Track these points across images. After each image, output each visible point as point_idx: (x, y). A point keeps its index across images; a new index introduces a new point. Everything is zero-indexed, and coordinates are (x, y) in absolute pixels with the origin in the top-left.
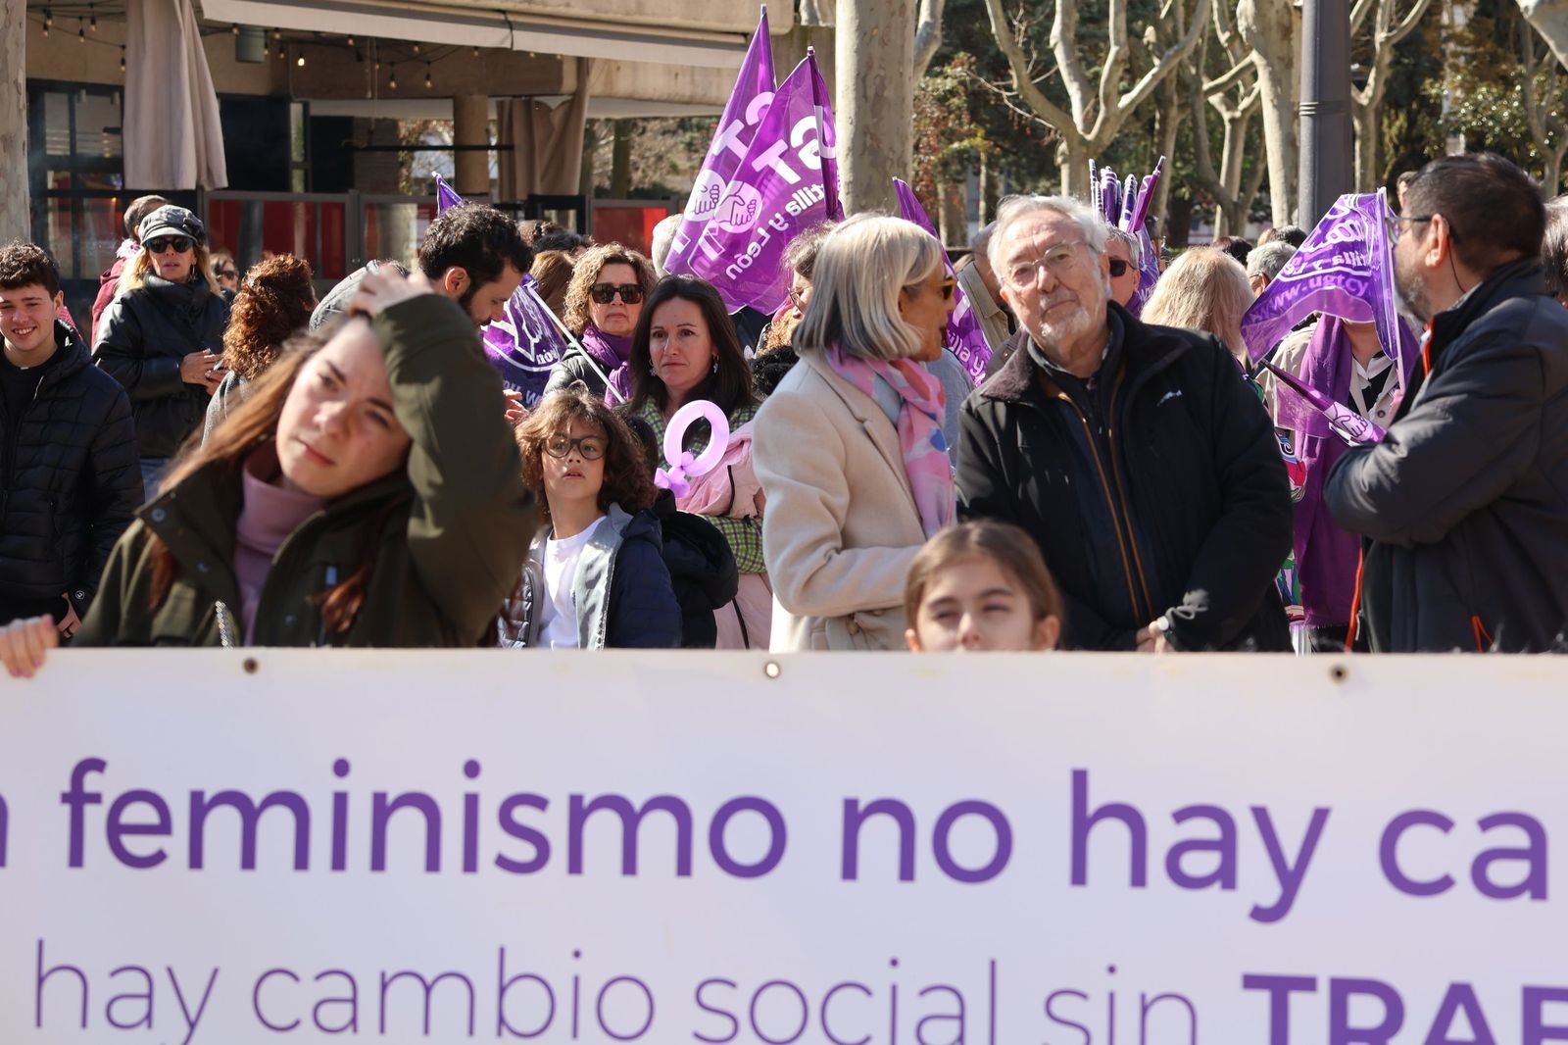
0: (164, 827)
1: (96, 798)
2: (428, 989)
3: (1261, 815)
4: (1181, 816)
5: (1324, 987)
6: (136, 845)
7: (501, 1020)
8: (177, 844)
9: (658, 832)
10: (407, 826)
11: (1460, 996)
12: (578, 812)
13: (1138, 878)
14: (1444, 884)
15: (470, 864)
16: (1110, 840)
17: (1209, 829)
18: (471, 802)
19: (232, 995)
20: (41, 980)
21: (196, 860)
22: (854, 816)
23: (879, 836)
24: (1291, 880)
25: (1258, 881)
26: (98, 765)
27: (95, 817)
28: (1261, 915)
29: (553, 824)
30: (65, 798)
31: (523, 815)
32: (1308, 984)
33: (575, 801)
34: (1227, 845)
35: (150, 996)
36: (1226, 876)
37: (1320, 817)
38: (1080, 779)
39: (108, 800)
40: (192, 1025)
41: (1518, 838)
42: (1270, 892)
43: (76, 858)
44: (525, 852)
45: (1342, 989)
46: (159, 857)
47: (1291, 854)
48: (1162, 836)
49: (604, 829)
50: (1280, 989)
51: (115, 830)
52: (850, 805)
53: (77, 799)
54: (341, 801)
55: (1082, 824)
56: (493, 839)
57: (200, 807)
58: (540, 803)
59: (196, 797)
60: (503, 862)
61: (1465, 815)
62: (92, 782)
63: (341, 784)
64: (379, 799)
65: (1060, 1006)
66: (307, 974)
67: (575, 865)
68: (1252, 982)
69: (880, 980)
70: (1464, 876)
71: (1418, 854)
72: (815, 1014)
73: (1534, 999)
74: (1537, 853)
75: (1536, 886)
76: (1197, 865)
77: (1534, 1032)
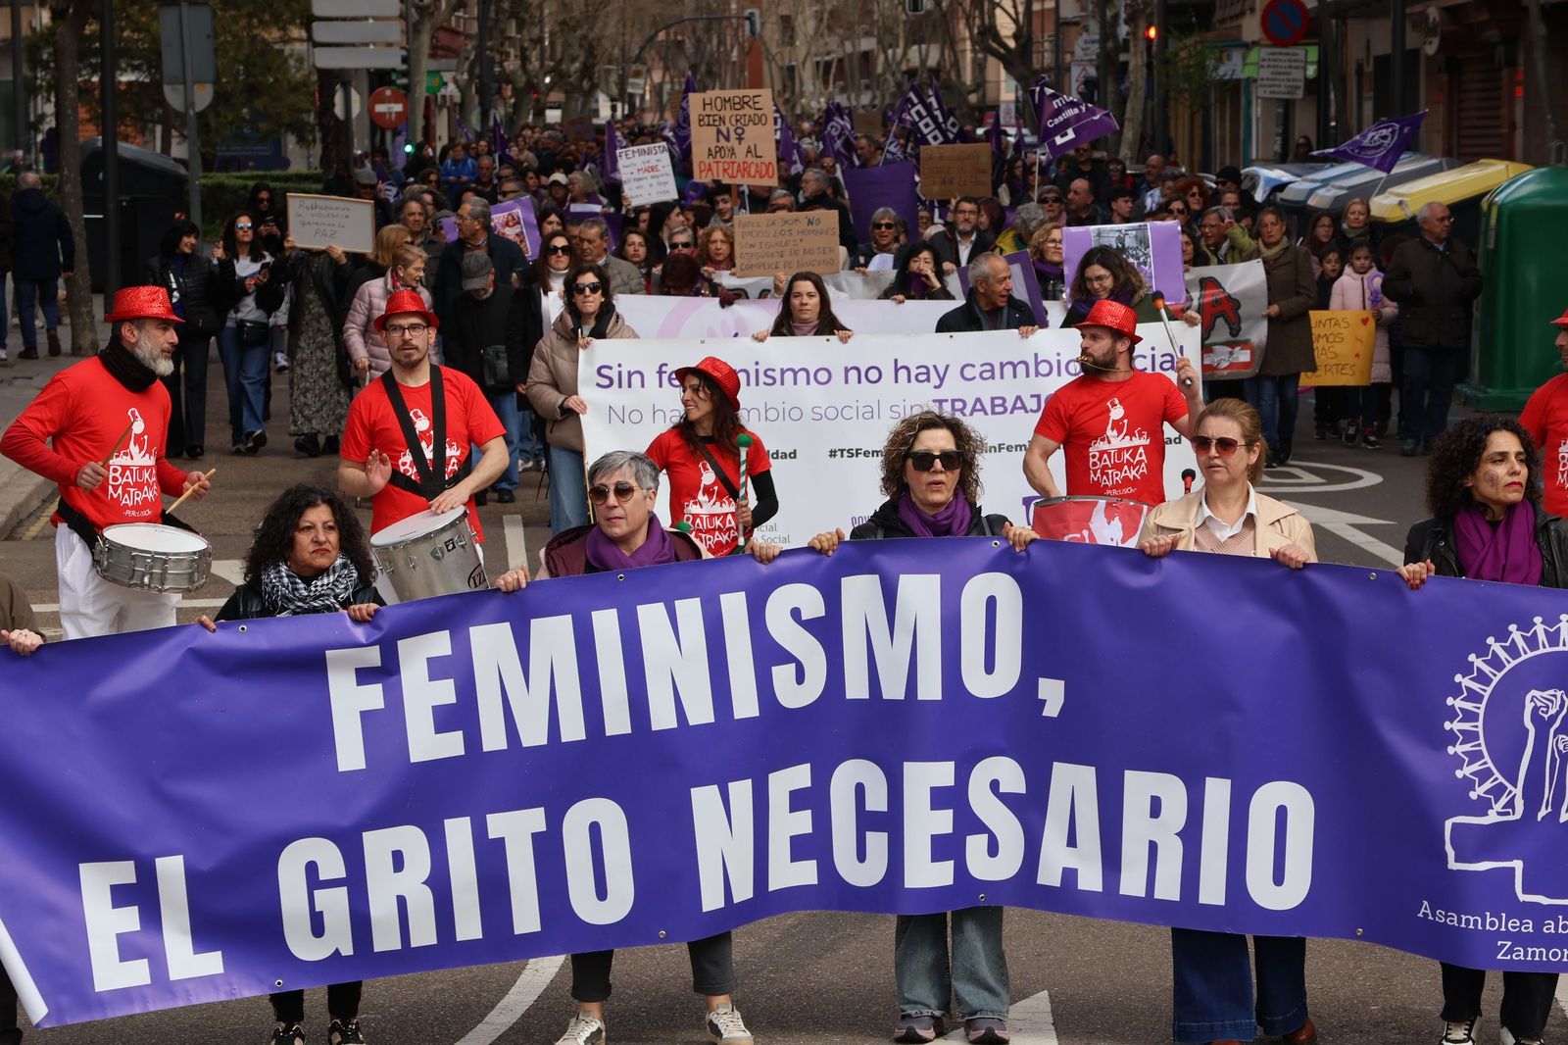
1: (666, 372)
2: (749, 412)
3: (935, 367)
4: (918, 368)
5: (950, 401)
7: (766, 418)
9: (802, 376)
11: (978, 400)
12: (783, 372)
13: (909, 381)
14: (974, 378)
15: (757, 384)
16: (903, 373)
17: (924, 370)
18: (757, 371)
22: (847, 370)
23: (853, 374)
24: (942, 380)
25: (934, 380)
26: (666, 365)
27: (665, 377)
28: (935, 387)
29: (777, 375)
30: (658, 372)
31: (769, 373)
32: (946, 401)
33: (782, 370)
34: (928, 373)
36: (928, 380)
37: (947, 366)
38: (896, 361)
41: (989, 368)
42: (938, 383)
43: (661, 386)
44: (770, 381)
45: (953, 401)
47: (942, 374)
48: (914, 372)
49: (789, 376)
50: (940, 402)
52: (846, 368)
53: (660, 372)
55: (897, 370)
56: (763, 379)
58: (774, 370)
60: (765, 384)
61: (978, 365)
62: (664, 369)
65: (893, 408)
67: (782, 384)
68: (934, 401)
69: (854, 405)
70: (978, 376)
71: (968, 373)
72: (840, 413)
73: (993, 399)
74: (992, 371)
75: (993, 377)
76: (921, 378)
77: (993, 406)
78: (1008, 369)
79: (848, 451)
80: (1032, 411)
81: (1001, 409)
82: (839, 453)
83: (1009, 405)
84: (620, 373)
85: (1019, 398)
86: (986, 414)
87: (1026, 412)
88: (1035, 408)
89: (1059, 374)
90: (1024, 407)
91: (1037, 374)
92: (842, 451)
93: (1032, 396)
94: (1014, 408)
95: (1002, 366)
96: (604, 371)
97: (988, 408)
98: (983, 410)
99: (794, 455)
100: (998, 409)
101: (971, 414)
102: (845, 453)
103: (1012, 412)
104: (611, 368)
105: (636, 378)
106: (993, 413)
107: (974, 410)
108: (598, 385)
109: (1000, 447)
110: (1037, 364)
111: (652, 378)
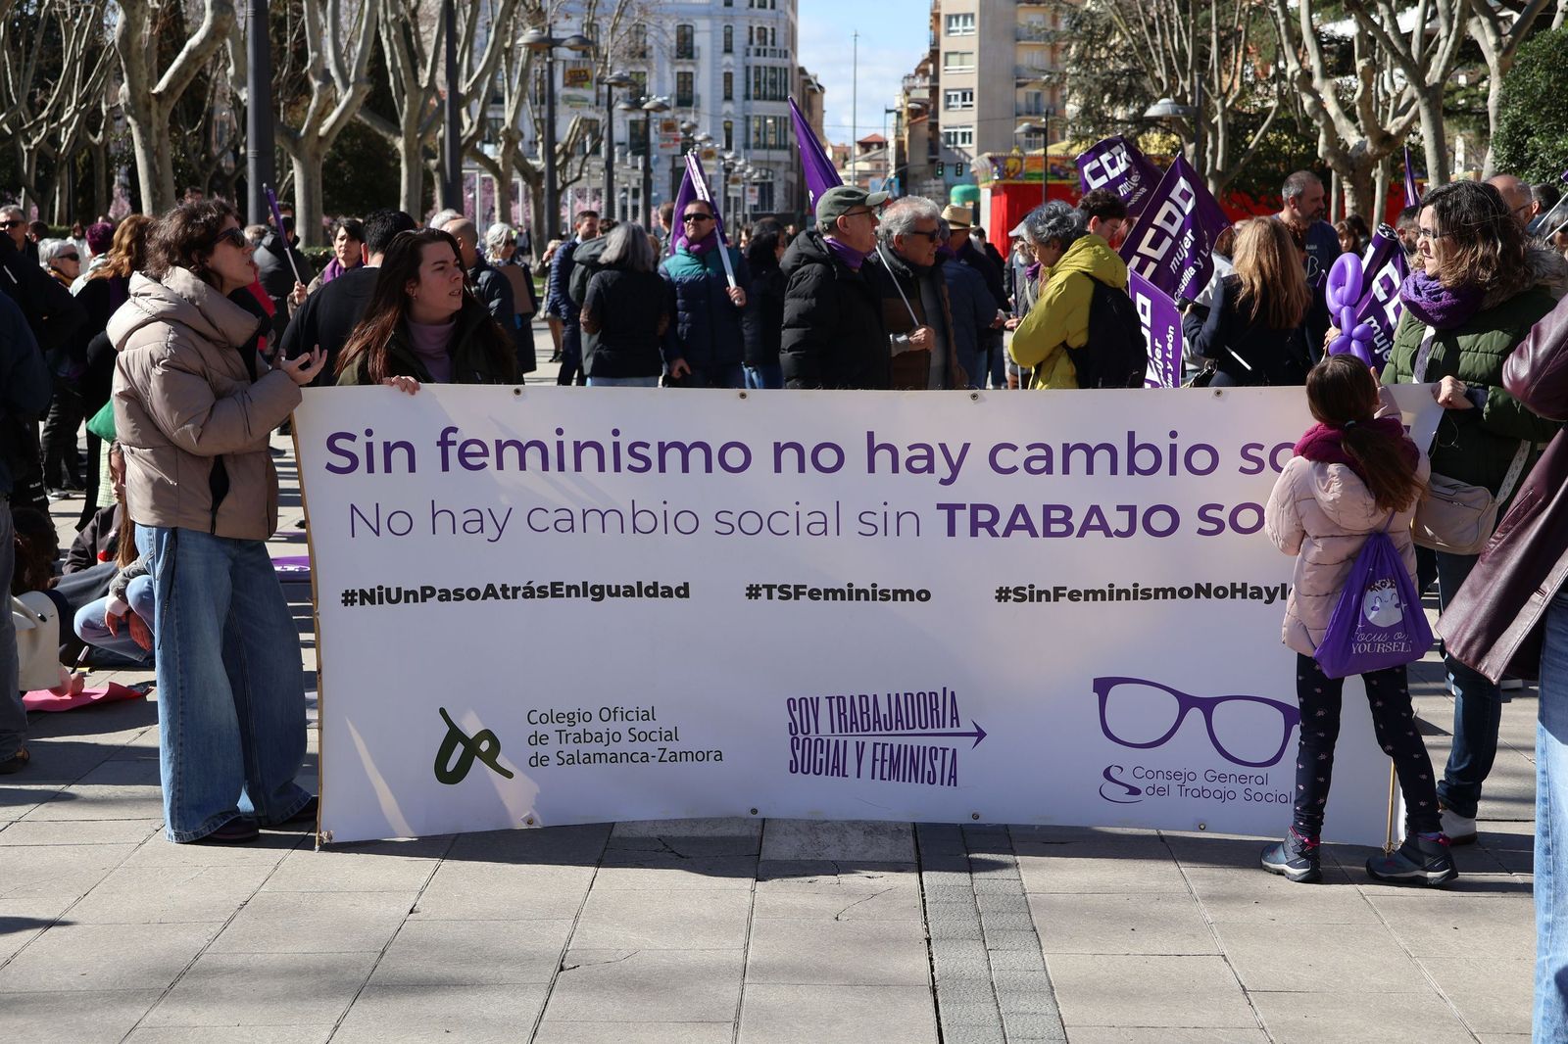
0: (486, 453)
1: (454, 443)
2: (603, 516)
3: (943, 447)
4: (911, 448)
5: (968, 507)
6: (471, 461)
7: (635, 527)
8: (491, 460)
9: (697, 457)
10: (589, 456)
11: (1020, 509)
12: (663, 449)
13: (895, 469)
14: (1015, 469)
15: (617, 468)
16: (883, 458)
17: (923, 452)
18: (616, 446)
19: (518, 520)
20: (434, 516)
21: (500, 466)
22: (778, 449)
23: (790, 457)
24: (955, 469)
25: (942, 469)
26: (454, 430)
27: (453, 451)
28: (943, 482)
29: (653, 454)
30: (438, 444)
31: (639, 450)
32: (962, 507)
33: (661, 444)
34: (930, 457)
35: (482, 521)
36: (930, 468)
37: (966, 447)
38: (871, 435)
39: (459, 444)
40: (501, 531)
41: (1041, 452)
42: (947, 474)
43: (445, 467)
44: (641, 464)
45: (975, 508)
46: (483, 466)
47: (955, 460)
48: (904, 455)
49: (674, 456)
50: (951, 509)
51: (462, 456)
52: (777, 445)
53: (444, 443)
54: (560, 445)
55: (872, 451)
56: (626, 459)
57: (500, 447)
58: (646, 446)
59: (498, 442)
60: (631, 468)
61: (1022, 446)
62: (451, 437)
63: (560, 438)
64: (576, 444)
65: (865, 518)
66: (551, 510)
67: (662, 469)
68: (940, 507)
69: (792, 511)
70: (1021, 467)
71: (1004, 459)
72: (765, 523)
73: (1047, 509)
74: (1049, 458)
75: (1049, 469)
76: (918, 464)
77: (1048, 521)
78: (1078, 458)
79: (781, 589)
80: (1118, 533)
81: (1061, 528)
82: (764, 592)
83: (1077, 521)
84: (369, 446)
85: (1095, 510)
86: (1034, 534)
87: (1108, 534)
88: (1124, 528)
89: (1173, 471)
90: (1104, 527)
91: (1132, 468)
92: (770, 588)
93: (1120, 508)
94: (1086, 527)
95: (1067, 450)
96: (340, 443)
97: (1039, 527)
98: (1029, 526)
99: (684, 591)
100: (1056, 528)
101: (1007, 534)
102: (776, 593)
103: (1081, 534)
104: (352, 437)
105: (400, 456)
106: (1048, 533)
107: (1012, 526)
108: (330, 467)
109: (1058, 593)
110: (1132, 451)
111: (428, 454)
